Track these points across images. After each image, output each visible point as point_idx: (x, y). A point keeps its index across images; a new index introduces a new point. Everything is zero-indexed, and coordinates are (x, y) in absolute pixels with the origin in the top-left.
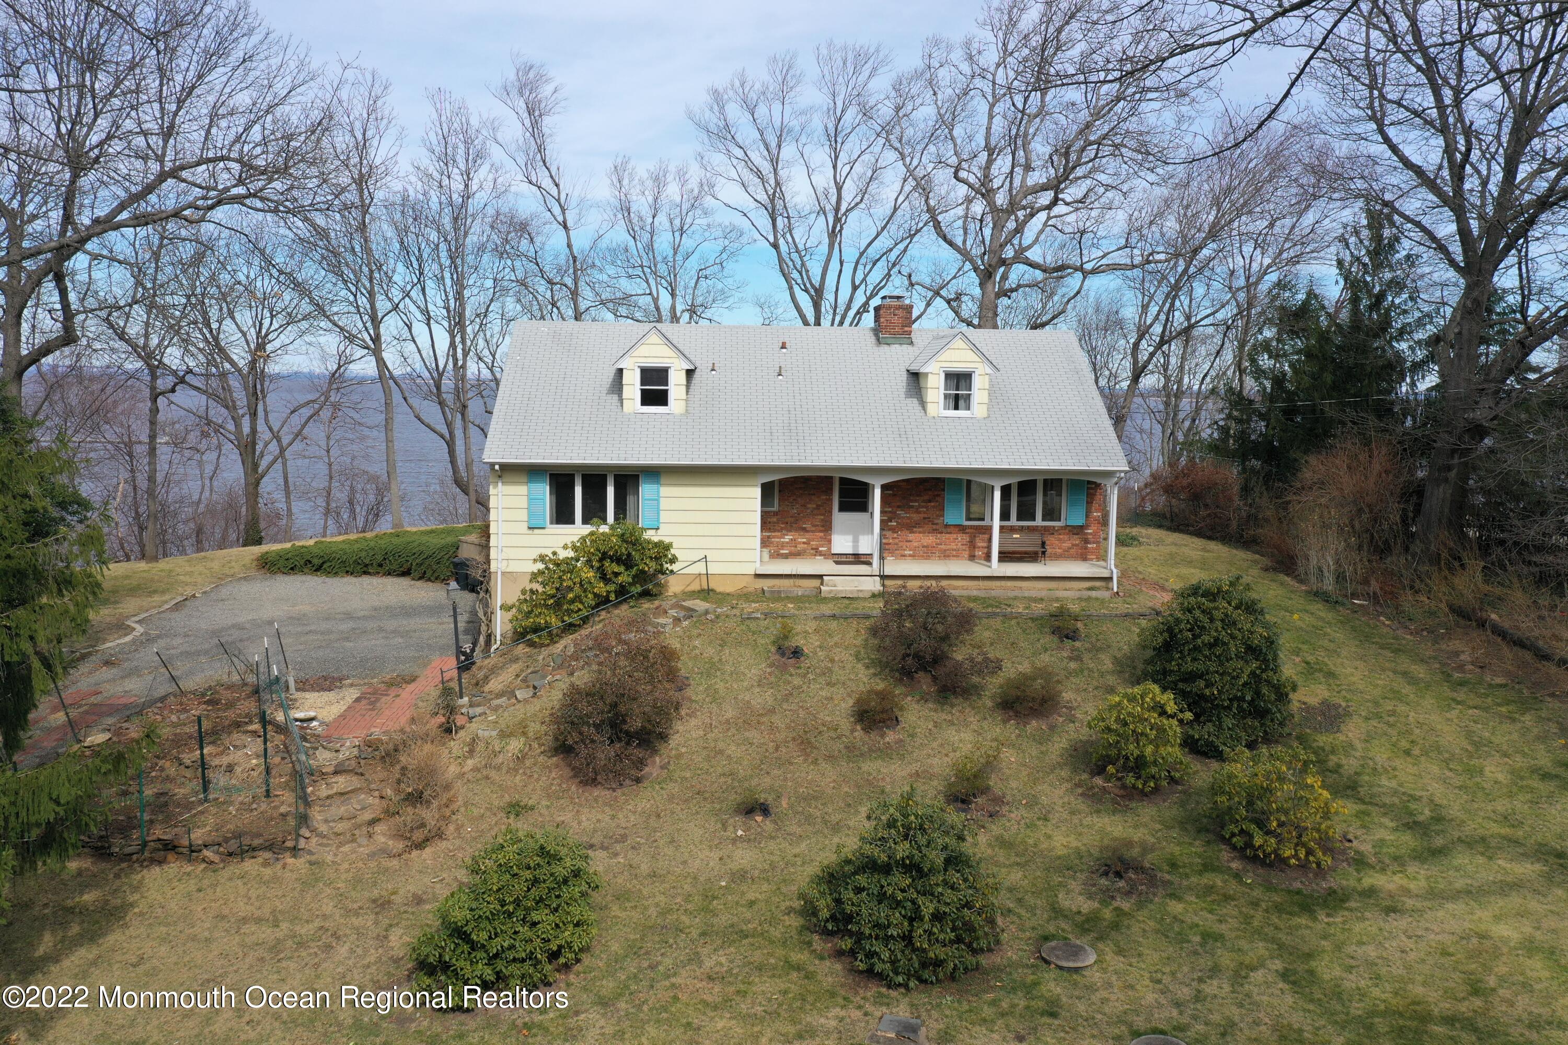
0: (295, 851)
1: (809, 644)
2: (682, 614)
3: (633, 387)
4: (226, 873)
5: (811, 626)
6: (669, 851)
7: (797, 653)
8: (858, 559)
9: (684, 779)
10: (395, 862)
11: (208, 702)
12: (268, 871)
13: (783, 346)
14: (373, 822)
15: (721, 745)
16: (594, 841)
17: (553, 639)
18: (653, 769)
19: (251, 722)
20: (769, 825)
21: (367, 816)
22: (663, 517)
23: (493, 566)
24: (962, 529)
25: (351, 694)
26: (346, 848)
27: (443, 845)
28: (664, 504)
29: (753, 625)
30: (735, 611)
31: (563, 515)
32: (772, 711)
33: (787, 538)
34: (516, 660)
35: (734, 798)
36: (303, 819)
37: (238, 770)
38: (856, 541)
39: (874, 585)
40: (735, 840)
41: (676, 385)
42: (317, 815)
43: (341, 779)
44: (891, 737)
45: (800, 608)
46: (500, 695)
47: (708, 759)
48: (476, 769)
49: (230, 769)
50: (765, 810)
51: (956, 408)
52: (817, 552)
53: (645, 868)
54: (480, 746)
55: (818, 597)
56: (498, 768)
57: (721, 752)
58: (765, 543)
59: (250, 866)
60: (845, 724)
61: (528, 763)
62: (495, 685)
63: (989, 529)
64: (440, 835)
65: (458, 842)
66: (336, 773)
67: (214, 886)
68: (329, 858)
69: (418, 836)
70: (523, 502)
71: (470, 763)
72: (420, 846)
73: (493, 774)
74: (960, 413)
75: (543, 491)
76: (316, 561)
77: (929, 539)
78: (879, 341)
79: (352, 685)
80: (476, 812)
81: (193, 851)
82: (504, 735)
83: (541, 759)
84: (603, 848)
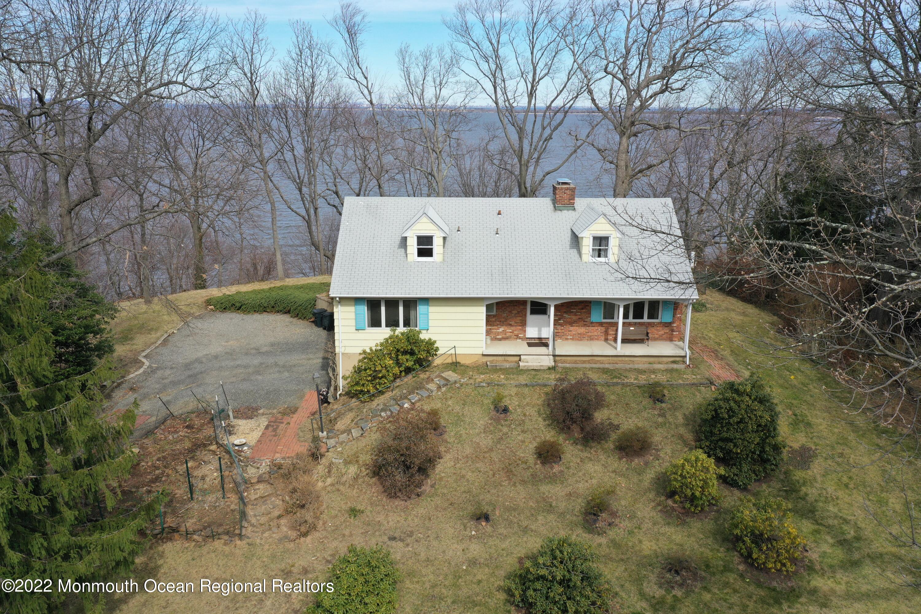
0: (240, 536)
1: (511, 403)
2: (443, 382)
3: (413, 246)
4: (205, 550)
5: (514, 391)
6: (435, 543)
7: (506, 410)
8: (542, 343)
9: (444, 494)
10: (292, 545)
11: (187, 427)
12: (227, 548)
13: (499, 213)
14: (279, 517)
15: (464, 472)
16: (396, 535)
17: (372, 397)
18: (426, 488)
19: (211, 444)
20: (489, 529)
21: (276, 513)
22: (431, 323)
23: (337, 350)
24: (601, 324)
25: (264, 422)
26: (266, 534)
27: (317, 535)
28: (431, 316)
29: (481, 391)
30: (472, 381)
31: (375, 322)
32: (491, 450)
33: (501, 330)
34: (351, 410)
35: (471, 509)
36: (243, 515)
37: (207, 479)
38: (540, 331)
39: (548, 362)
40: (471, 537)
41: (437, 246)
42: (250, 512)
43: (261, 486)
44: (557, 468)
45: (507, 379)
46: (343, 432)
47: (456, 481)
48: (332, 485)
49: (203, 478)
50: (487, 518)
51: (599, 256)
52: (517, 337)
53: (423, 556)
54: (334, 470)
55: (517, 370)
56: (344, 484)
57: (463, 477)
58: (488, 333)
59: (218, 544)
60: (531, 459)
61: (360, 481)
62: (340, 425)
63: (616, 324)
64: (314, 527)
65: (324, 533)
66: (258, 482)
67: (201, 556)
68: (258, 541)
69: (303, 529)
70: (353, 316)
71: (329, 481)
72: (305, 535)
73: (341, 488)
74: (602, 259)
75: (364, 310)
76: (238, 305)
77: (582, 330)
78: (555, 209)
79: (263, 414)
80: (333, 513)
81: (188, 535)
82: (347, 463)
83: (367, 479)
84: (402, 540)
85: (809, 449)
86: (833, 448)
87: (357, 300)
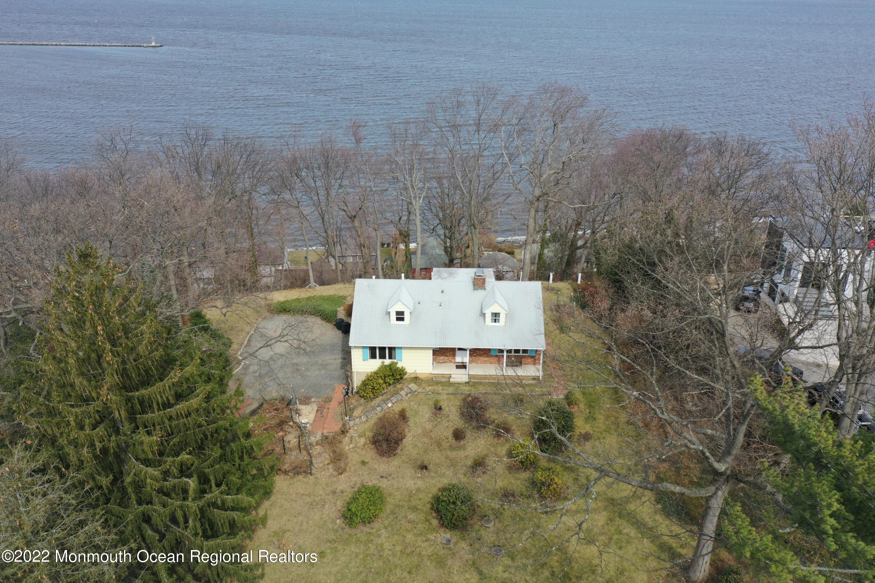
0: (311, 474)
1: (444, 404)
2: (409, 391)
3: (393, 316)
4: (295, 480)
5: (445, 397)
6: (401, 480)
7: (440, 409)
8: (463, 366)
9: (407, 455)
10: (335, 479)
11: (275, 410)
12: (305, 480)
13: (442, 292)
14: (328, 464)
15: (417, 443)
16: (384, 475)
17: (372, 400)
18: (398, 451)
19: (290, 421)
20: (427, 473)
21: (327, 462)
22: (403, 358)
23: (353, 370)
24: (497, 356)
25: (315, 407)
26: (323, 473)
27: (347, 474)
28: (403, 354)
29: (428, 396)
30: (424, 391)
31: (373, 356)
32: (431, 431)
33: (442, 358)
34: (361, 405)
35: (419, 463)
36: (311, 463)
37: (291, 443)
38: (463, 359)
39: (465, 379)
40: (418, 478)
41: (407, 316)
42: (314, 461)
43: (317, 447)
44: (462, 443)
45: (443, 390)
46: (357, 418)
47: (413, 448)
48: (353, 448)
49: (289, 442)
50: (426, 468)
51: (495, 322)
52: (451, 362)
53: (395, 486)
54: (353, 440)
55: (449, 384)
56: (358, 448)
57: (417, 445)
58: (434, 360)
59: (300, 477)
60: (450, 438)
61: (366, 446)
62: (356, 413)
63: (503, 356)
64: (345, 470)
65: (350, 473)
66: (317, 444)
67: (293, 483)
68: (319, 476)
69: (340, 471)
70: (361, 353)
71: (351, 446)
72: (341, 474)
73: (357, 450)
74: (496, 324)
75: (368, 351)
77: (486, 359)
78: (474, 289)
79: (314, 402)
80: (354, 463)
81: (286, 473)
82: (360, 436)
83: (370, 445)
84: (386, 478)
85: (590, 434)
86: (601, 433)
87: (363, 347)
